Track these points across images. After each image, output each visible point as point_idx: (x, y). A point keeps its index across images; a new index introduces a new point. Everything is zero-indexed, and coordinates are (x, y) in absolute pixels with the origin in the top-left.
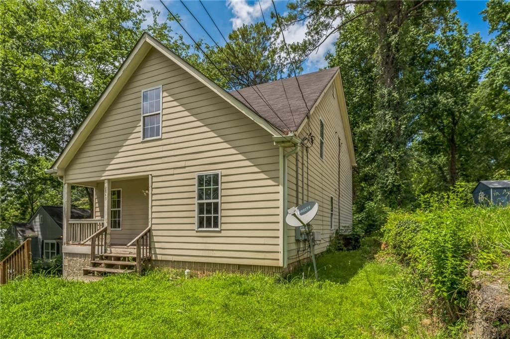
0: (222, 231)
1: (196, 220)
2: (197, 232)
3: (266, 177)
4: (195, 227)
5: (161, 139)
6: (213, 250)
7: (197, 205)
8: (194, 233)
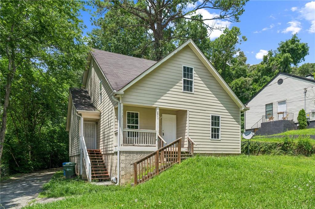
0: (221, 140)
1: (211, 135)
2: (211, 140)
3: (233, 118)
4: (210, 138)
5: (193, 94)
6: (217, 148)
7: (211, 128)
8: (210, 141)
